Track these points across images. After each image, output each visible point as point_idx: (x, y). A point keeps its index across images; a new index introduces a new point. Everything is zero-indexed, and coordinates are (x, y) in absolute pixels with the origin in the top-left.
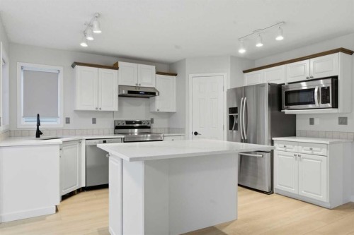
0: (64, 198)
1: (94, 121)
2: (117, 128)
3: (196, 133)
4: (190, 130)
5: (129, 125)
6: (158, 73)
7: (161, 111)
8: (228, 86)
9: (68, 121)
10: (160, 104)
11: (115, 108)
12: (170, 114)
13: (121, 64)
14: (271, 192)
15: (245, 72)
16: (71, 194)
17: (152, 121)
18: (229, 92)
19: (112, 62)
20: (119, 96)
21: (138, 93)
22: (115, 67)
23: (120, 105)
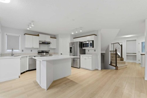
0: (21, 74)
1: (31, 51)
2: (39, 53)
3: (61, 54)
4: (60, 53)
5: (43, 52)
6: (51, 38)
7: (52, 48)
8: (70, 42)
9: (23, 51)
10: (51, 46)
11: (38, 47)
12: (54, 49)
13: (40, 35)
14: (80, 68)
15: (74, 38)
16: (24, 72)
17: (49, 51)
18: (70, 43)
19: (37, 34)
20: (39, 44)
21: (45, 43)
22: (38, 35)
23: (40, 46)
